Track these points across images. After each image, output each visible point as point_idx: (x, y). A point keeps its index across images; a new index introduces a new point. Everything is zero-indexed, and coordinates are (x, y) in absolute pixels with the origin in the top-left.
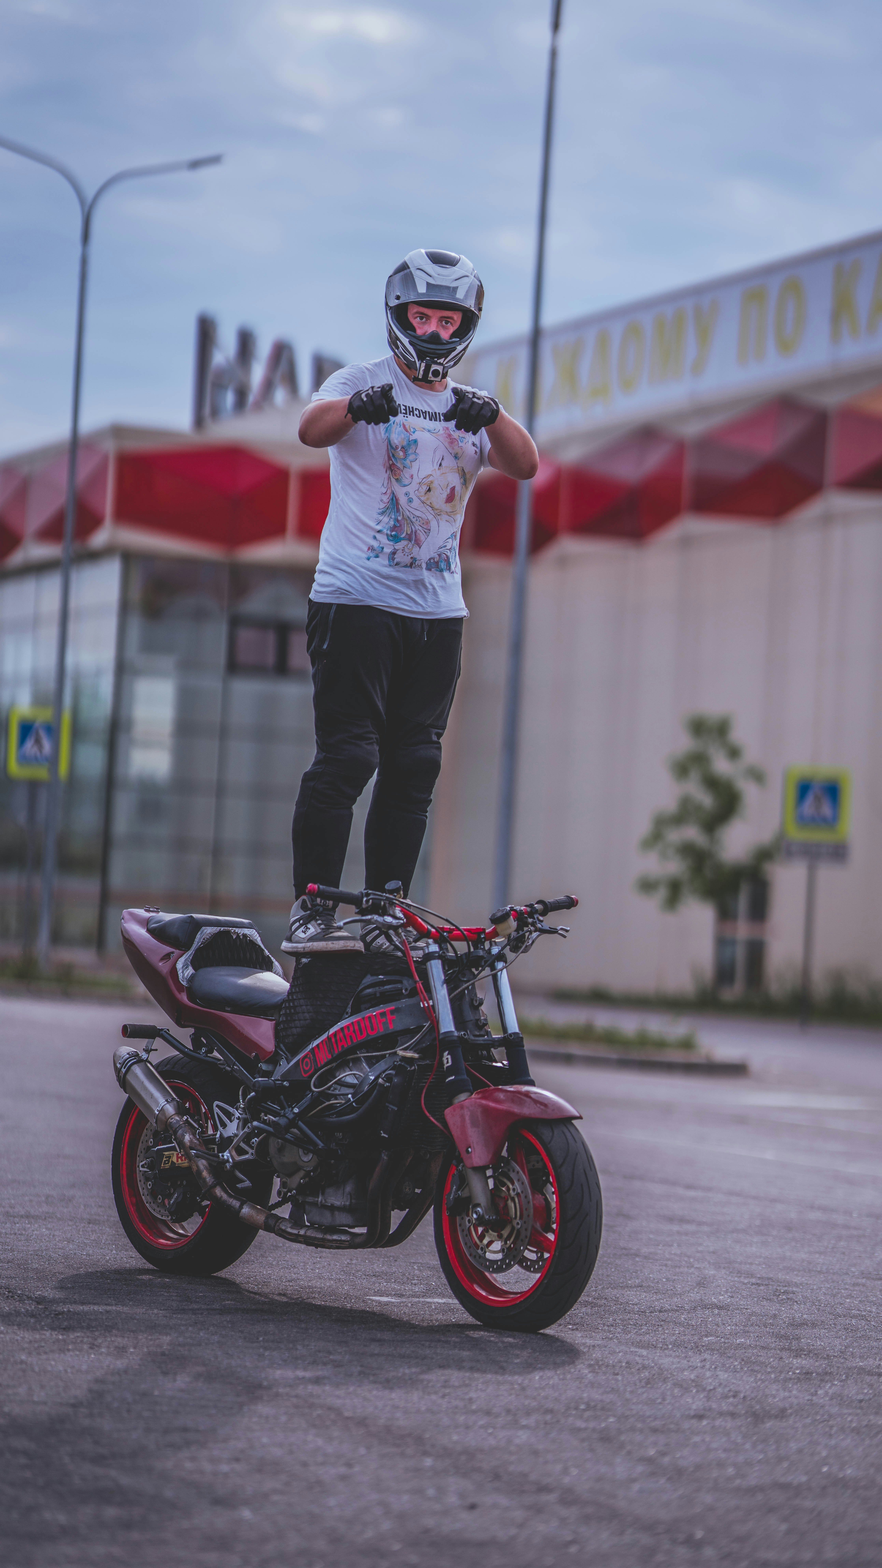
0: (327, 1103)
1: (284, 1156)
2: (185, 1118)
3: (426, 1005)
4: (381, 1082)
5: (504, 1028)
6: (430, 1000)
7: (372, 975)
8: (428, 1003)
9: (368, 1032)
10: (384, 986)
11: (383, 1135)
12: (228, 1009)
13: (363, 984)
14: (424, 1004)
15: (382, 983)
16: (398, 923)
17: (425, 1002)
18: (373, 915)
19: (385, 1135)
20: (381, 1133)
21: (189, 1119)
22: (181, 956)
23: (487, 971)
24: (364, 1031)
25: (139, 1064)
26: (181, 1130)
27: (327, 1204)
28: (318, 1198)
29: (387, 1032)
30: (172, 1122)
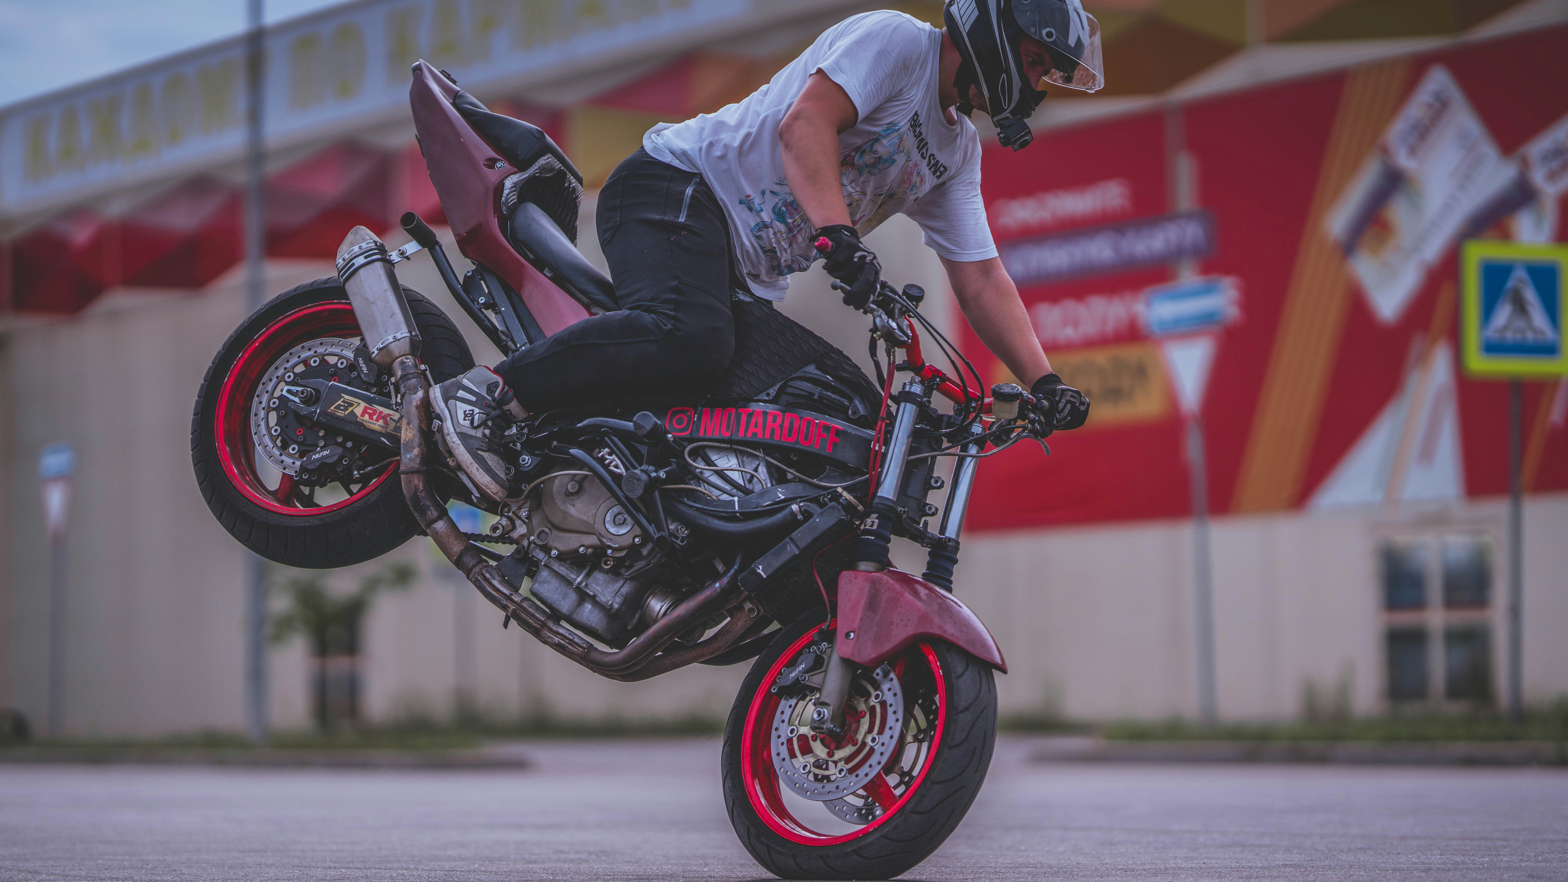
0: (693, 487)
1: (573, 505)
2: (423, 367)
3: (877, 448)
4: (794, 510)
5: (943, 528)
6: (884, 445)
7: (817, 368)
8: (880, 448)
9: (799, 438)
10: (827, 391)
11: (760, 571)
12: (546, 272)
13: (805, 372)
14: (875, 446)
15: (825, 385)
16: (900, 336)
17: (877, 445)
18: (880, 309)
19: (763, 574)
20: (759, 569)
21: (428, 373)
22: (514, 173)
23: (957, 450)
24: (795, 434)
25: (386, 264)
26: (415, 380)
27: (588, 591)
28: (578, 577)
29: (822, 453)
30: (406, 363)
